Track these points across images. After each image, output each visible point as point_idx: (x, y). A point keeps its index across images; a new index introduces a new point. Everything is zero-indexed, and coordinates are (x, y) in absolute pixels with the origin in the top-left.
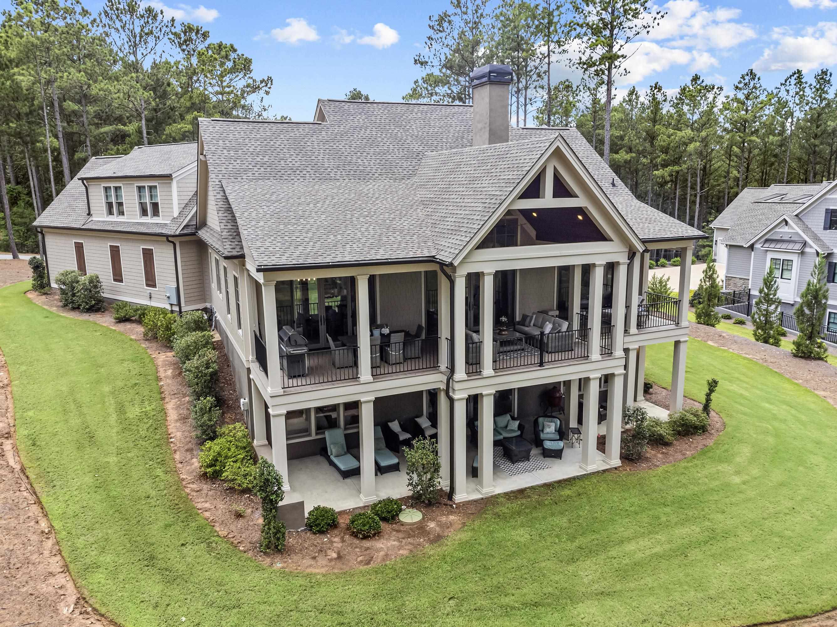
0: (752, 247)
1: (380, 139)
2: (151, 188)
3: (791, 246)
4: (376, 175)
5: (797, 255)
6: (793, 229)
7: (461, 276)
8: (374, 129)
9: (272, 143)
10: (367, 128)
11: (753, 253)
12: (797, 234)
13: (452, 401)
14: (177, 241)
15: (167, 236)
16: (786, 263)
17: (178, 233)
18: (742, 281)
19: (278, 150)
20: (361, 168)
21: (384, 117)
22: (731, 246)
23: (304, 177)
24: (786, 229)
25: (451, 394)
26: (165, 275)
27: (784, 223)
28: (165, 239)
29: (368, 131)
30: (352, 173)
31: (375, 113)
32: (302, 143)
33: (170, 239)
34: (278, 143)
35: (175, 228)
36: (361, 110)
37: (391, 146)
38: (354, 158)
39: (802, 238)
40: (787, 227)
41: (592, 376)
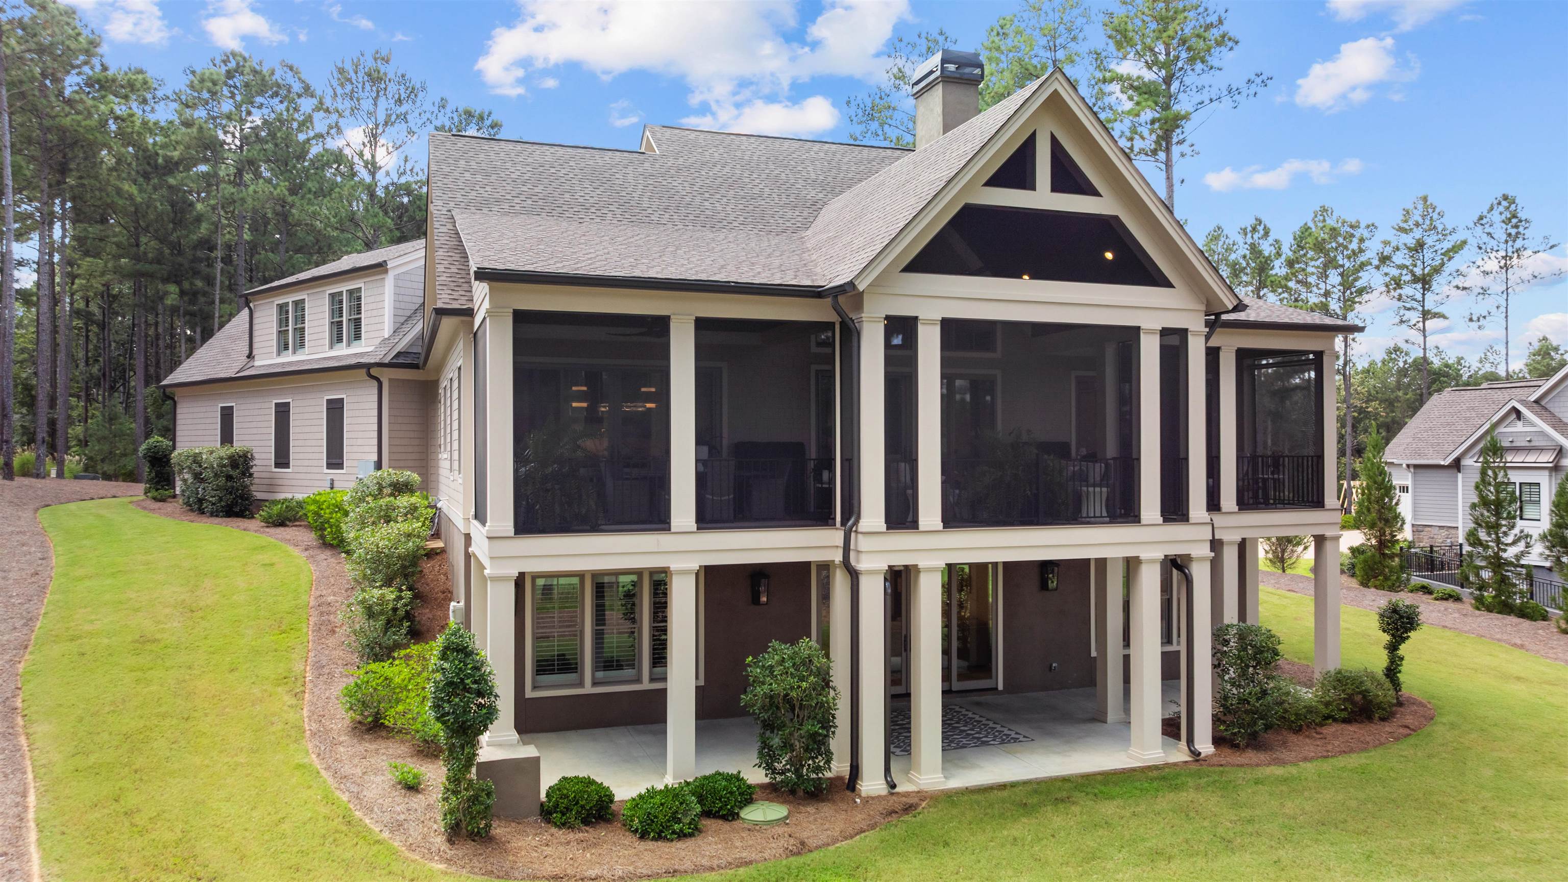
0: (1456, 465)
1: (747, 180)
2: (350, 292)
3: (1531, 458)
4: (736, 224)
5: (1546, 473)
6: (1533, 425)
7: (874, 320)
8: (738, 166)
9: (553, 170)
10: (726, 163)
11: (1460, 476)
12: (1543, 433)
13: (854, 575)
14: (386, 376)
15: (368, 367)
16: (1526, 489)
17: (387, 361)
18: (1444, 533)
19: (563, 180)
20: (707, 212)
21: (758, 153)
22: (1416, 467)
23: (603, 217)
24: (1519, 427)
25: (853, 562)
26: (360, 442)
27: (1514, 416)
28: (364, 371)
29: (727, 169)
30: (691, 217)
31: (743, 147)
32: (606, 175)
33: (373, 371)
34: (563, 171)
35: (383, 353)
36: (718, 142)
37: (767, 190)
38: (698, 199)
39: (1553, 440)
40: (1520, 424)
41: (1143, 556)
